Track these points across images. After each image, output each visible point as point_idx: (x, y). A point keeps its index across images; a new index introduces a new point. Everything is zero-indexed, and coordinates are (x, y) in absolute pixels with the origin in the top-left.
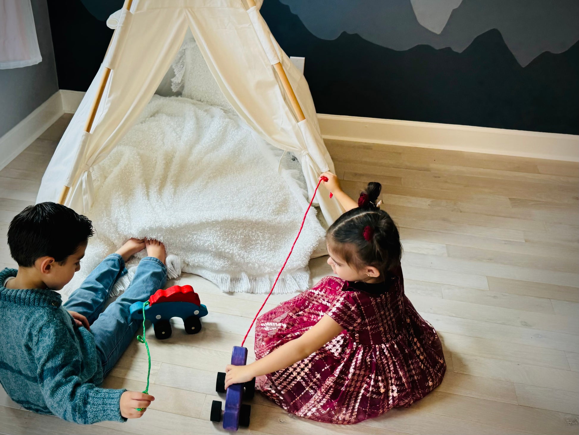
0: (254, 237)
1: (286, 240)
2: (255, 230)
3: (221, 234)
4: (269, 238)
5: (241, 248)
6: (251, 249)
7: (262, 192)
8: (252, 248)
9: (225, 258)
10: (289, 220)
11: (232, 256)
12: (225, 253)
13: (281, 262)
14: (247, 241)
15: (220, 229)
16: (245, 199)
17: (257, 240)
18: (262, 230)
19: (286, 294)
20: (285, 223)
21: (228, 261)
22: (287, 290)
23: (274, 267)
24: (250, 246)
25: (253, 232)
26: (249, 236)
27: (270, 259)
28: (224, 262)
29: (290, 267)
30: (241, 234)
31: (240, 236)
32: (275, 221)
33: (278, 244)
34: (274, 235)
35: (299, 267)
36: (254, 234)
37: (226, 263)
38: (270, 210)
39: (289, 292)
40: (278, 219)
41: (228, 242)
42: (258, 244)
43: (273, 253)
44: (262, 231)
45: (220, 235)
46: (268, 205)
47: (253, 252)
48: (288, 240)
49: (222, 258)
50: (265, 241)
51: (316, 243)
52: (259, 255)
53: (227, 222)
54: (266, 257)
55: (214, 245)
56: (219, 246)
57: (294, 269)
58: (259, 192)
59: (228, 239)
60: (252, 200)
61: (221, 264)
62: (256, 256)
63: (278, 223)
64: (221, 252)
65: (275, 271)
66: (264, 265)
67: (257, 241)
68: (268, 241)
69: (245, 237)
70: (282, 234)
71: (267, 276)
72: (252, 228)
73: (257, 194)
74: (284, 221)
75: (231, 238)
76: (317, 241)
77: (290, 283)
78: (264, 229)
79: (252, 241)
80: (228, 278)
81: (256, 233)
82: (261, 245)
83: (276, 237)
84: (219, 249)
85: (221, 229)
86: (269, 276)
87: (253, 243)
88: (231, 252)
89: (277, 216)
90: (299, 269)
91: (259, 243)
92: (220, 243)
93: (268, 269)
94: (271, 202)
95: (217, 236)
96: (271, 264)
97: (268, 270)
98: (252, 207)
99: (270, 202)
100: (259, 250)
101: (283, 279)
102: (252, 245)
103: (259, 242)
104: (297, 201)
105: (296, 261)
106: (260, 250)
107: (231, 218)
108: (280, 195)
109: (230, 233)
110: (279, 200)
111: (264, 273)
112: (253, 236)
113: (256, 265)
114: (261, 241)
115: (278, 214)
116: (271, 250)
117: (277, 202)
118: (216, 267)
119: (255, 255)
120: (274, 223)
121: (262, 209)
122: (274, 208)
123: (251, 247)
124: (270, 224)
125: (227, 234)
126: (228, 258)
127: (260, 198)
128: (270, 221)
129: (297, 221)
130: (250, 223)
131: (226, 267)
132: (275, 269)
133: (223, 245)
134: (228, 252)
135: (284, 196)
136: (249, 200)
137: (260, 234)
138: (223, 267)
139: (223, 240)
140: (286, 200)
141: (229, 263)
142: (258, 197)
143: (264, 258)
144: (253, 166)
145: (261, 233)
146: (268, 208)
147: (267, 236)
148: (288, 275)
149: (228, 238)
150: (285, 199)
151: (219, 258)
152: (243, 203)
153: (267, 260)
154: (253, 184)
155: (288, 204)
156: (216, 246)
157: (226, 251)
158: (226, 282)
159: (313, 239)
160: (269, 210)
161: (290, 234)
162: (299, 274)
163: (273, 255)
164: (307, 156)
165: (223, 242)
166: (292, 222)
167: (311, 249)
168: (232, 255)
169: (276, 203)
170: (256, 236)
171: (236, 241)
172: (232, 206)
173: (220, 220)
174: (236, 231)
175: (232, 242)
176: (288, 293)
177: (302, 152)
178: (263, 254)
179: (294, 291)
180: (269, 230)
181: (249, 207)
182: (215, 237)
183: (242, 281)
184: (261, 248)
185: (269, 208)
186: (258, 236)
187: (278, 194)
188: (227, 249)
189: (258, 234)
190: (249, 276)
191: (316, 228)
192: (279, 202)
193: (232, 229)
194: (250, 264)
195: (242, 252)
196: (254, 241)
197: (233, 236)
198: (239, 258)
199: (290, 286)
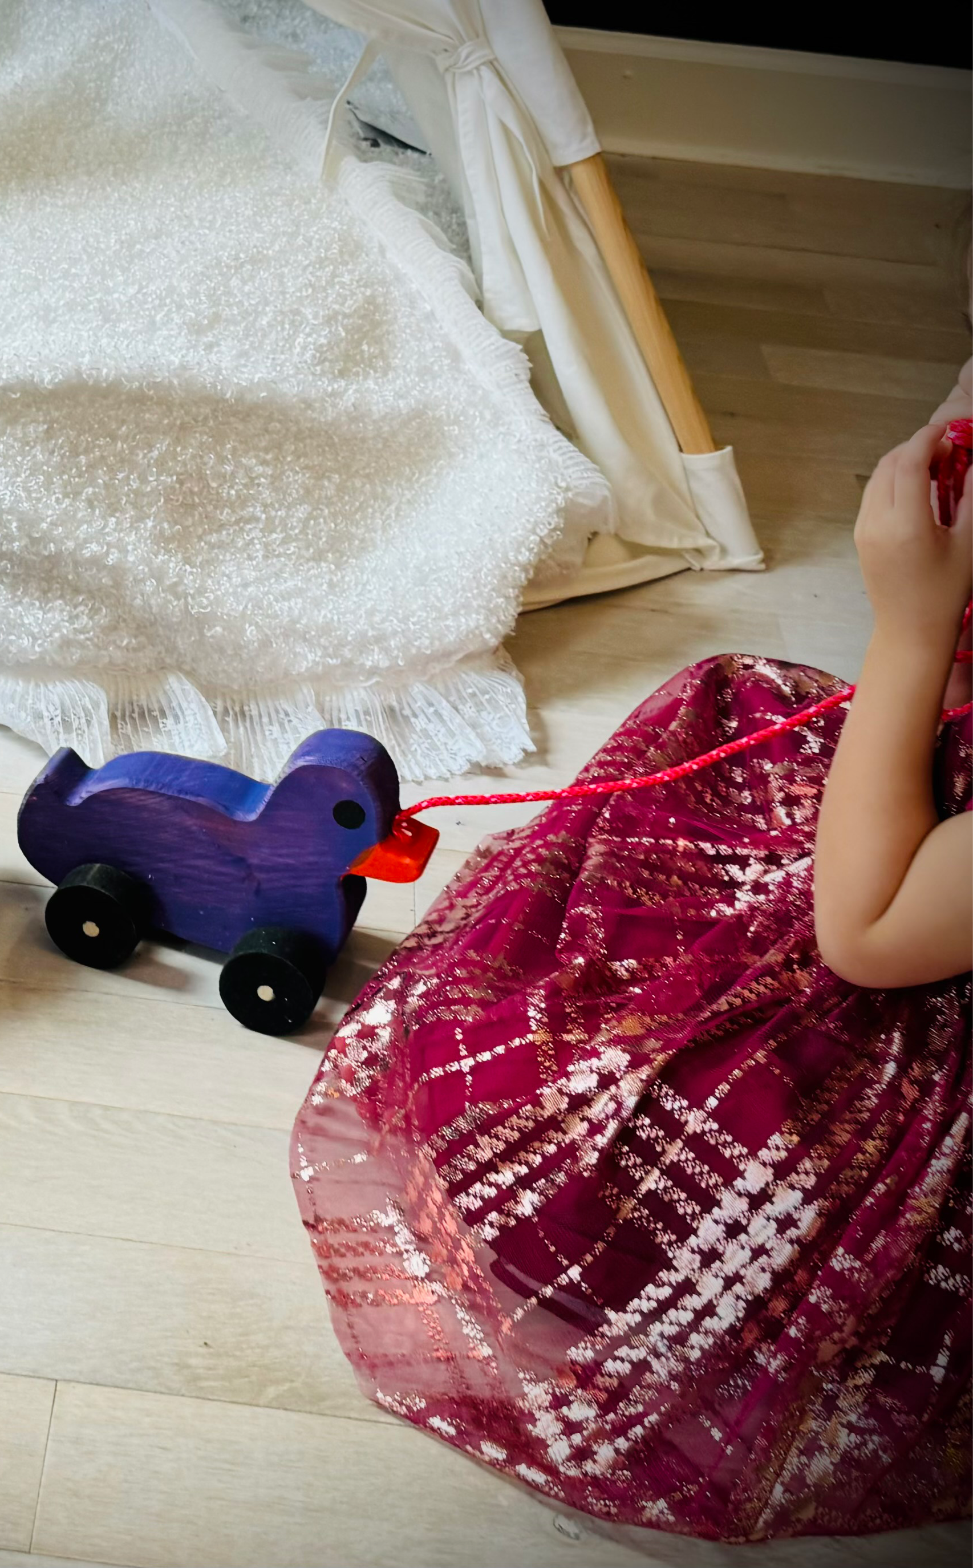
0: (231, 487)
1: (393, 507)
2: (234, 448)
3: (56, 459)
4: (308, 492)
5: (161, 540)
6: (212, 546)
7: (253, 261)
8: (221, 545)
9: (77, 591)
10: (402, 403)
11: (117, 585)
12: (76, 564)
13: (377, 618)
14: (193, 506)
15: (47, 431)
16: (171, 290)
17: (243, 502)
18: (266, 450)
19: (419, 783)
20: (383, 418)
21: (94, 612)
22: (417, 763)
23: (341, 645)
24: (211, 532)
25: (222, 460)
26: (202, 478)
27: (317, 603)
28: (73, 618)
29: (427, 642)
30: (161, 463)
31: (159, 474)
32: (334, 406)
33: (353, 530)
34: (329, 479)
35: (472, 648)
36: (228, 468)
37: (85, 619)
38: (304, 348)
39: (432, 772)
40: (350, 396)
41: (90, 503)
42: (248, 521)
43: (331, 572)
44: (269, 457)
45: (47, 463)
46: (292, 323)
47: (230, 568)
48: (398, 509)
49: (62, 597)
50: (289, 508)
51: (555, 520)
52: (259, 581)
53: (83, 398)
54: (299, 592)
55: (20, 520)
56: (44, 526)
57: (446, 655)
58: (237, 258)
59: (90, 490)
60: (209, 297)
61: (57, 628)
62: (245, 585)
63: (353, 420)
64: (55, 560)
65: (348, 664)
66: (290, 632)
67: (243, 505)
68: (301, 512)
69: (181, 483)
70: (367, 476)
71: (307, 692)
72: (219, 438)
73: (228, 267)
74: (378, 409)
75: (106, 486)
76: (559, 511)
77: (430, 727)
78: (279, 446)
79: (220, 503)
80: (96, 705)
81: (238, 465)
82: (269, 528)
83: (341, 489)
84: (45, 539)
85: (49, 434)
86: (317, 695)
87: (225, 515)
88: (111, 559)
89: (343, 383)
90: (469, 658)
91: (257, 520)
92: (47, 506)
93: (310, 657)
94: (308, 312)
95: (34, 471)
96: (326, 629)
97: (308, 659)
98: (211, 326)
99: (297, 312)
100: (260, 554)
101: (392, 709)
102: (222, 526)
103: (258, 511)
104: (430, 317)
105: (455, 614)
106: (266, 557)
107: (107, 372)
108: (346, 278)
109: (103, 457)
110: (343, 304)
111: (287, 674)
112: (222, 477)
113: (250, 631)
114: (265, 506)
115: (342, 374)
116: (319, 557)
117: (336, 313)
118: (26, 642)
119: (236, 580)
120: (331, 414)
121: (261, 343)
122: (323, 341)
123: (214, 538)
124: (313, 420)
125: (83, 459)
126: (91, 595)
127: (247, 288)
128: (309, 406)
129: (441, 412)
130: (206, 410)
131: (82, 645)
132: (347, 653)
133: (67, 519)
134: (96, 562)
135: (366, 286)
136: (194, 294)
137: (260, 469)
138: (66, 643)
139: (66, 495)
140: (377, 307)
141: (103, 618)
142: (234, 282)
143: (286, 596)
144: (184, 148)
145: (264, 463)
146: (290, 339)
147: (296, 479)
148: (418, 689)
149: (92, 482)
150: (370, 300)
151: (45, 592)
152: (161, 306)
153: (304, 608)
154: (201, 220)
155: (385, 328)
156: (27, 523)
157: (87, 553)
158: (88, 722)
159: (539, 499)
160: (298, 349)
161: (409, 480)
162: (474, 680)
163: (331, 585)
164: (487, 73)
165: (67, 501)
166: (418, 414)
167: (530, 550)
168: (117, 572)
169: (330, 320)
170: (241, 479)
171: (135, 506)
172: (106, 320)
173: (47, 378)
174: (132, 451)
175: (116, 510)
176: (427, 778)
177: (464, 51)
178: (277, 575)
179: (460, 765)
180: (306, 455)
181: (196, 329)
182: (18, 475)
183: (170, 721)
184: (266, 545)
185: (300, 340)
186: (252, 482)
187: (334, 275)
188: (86, 541)
189: (248, 470)
190: (209, 691)
191: (542, 446)
192: (346, 316)
193: (114, 438)
194: (219, 629)
195: (173, 565)
196: (232, 506)
197: (120, 476)
198: (156, 592)
199: (433, 747)
